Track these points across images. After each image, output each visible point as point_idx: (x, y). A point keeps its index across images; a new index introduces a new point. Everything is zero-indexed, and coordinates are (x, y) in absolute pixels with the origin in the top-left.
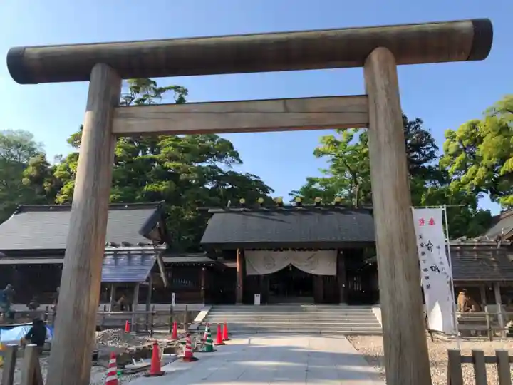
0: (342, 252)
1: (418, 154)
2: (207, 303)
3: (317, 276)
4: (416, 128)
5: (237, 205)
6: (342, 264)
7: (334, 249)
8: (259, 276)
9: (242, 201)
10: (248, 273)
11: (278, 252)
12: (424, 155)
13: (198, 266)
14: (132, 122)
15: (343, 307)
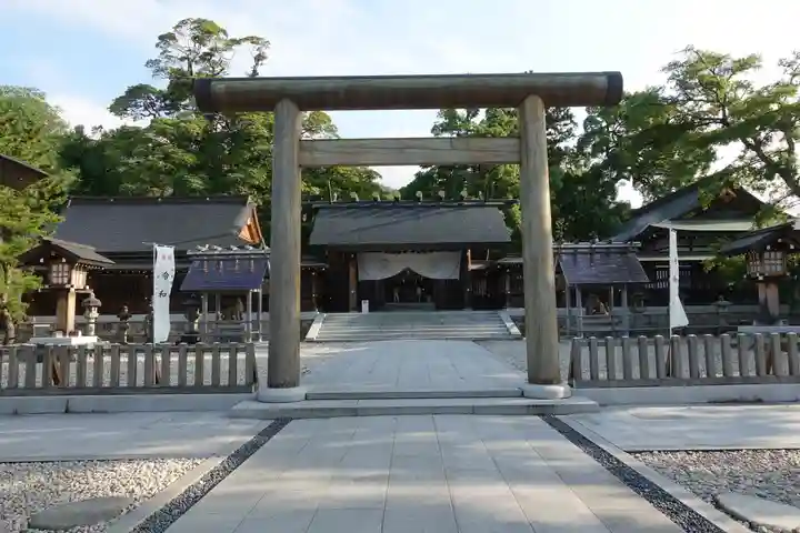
3: (437, 280)
8: (373, 282)
12: (560, 132)
14: (317, 155)
15: (467, 313)
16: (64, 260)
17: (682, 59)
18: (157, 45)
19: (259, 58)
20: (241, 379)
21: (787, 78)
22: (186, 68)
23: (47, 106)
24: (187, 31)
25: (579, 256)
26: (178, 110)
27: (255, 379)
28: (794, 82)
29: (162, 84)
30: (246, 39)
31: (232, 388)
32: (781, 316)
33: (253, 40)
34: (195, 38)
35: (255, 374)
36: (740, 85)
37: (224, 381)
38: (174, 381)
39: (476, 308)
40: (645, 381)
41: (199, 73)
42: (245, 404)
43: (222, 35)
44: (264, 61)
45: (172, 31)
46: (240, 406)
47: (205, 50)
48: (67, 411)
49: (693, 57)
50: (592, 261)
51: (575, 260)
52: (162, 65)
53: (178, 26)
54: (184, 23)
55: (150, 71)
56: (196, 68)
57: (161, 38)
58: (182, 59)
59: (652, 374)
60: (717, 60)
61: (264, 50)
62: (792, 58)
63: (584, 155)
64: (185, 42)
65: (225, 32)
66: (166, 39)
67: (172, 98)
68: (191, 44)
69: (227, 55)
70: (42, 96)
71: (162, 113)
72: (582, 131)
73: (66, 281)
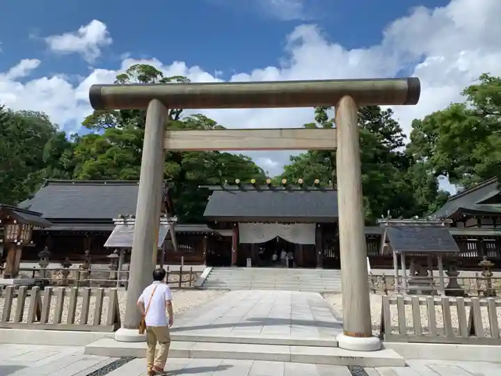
0: (319, 226)
1: (388, 141)
2: (208, 265)
3: (298, 245)
4: (387, 118)
5: (233, 184)
6: (320, 235)
7: (312, 223)
8: (250, 245)
9: (237, 181)
10: (241, 242)
11: (266, 225)
12: (393, 141)
13: (201, 235)
14: (178, 142)
15: (319, 271)
16: (15, 222)
18: (116, 82)
24: (135, 72)
27: (116, 321)
30: (174, 78)
33: (179, 79)
35: (116, 315)
39: (325, 267)
43: (159, 76)
45: (125, 73)
49: (487, 82)
51: (400, 233)
53: (129, 70)
54: (134, 67)
57: (118, 77)
64: (134, 80)
65: (161, 74)
66: (122, 78)
68: (138, 81)
71: (117, 126)
72: (410, 141)
73: (16, 237)
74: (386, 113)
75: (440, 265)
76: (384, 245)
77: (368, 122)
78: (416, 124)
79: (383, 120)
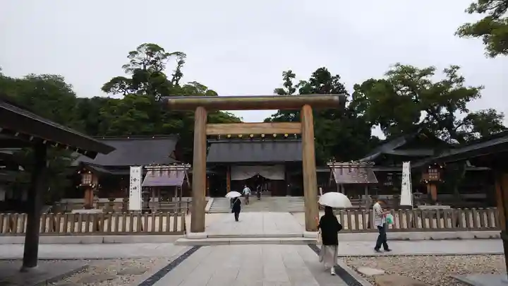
10: (233, 179)
11: (250, 167)
14: (214, 130)
15: (288, 198)
16: (89, 172)
17: (394, 69)
18: (128, 57)
19: (181, 63)
20: (179, 229)
21: (448, 79)
22: (142, 68)
23: (64, 83)
24: (143, 50)
25: (343, 169)
26: (137, 89)
27: (185, 230)
28: (452, 80)
29: (129, 76)
30: (174, 53)
31: (175, 232)
32: (437, 201)
33: (177, 53)
34: (147, 53)
35: (185, 227)
36: (425, 82)
37: (172, 229)
38: (150, 229)
39: (293, 195)
40: (357, 230)
41: (149, 70)
42: (181, 239)
43: (162, 52)
44: (183, 64)
45: (136, 50)
46: (179, 240)
47: (152, 59)
48: (103, 242)
49: (400, 69)
50: (350, 172)
51: (342, 171)
52: (130, 67)
53: (139, 48)
54: (143, 45)
55: (124, 70)
56: (147, 67)
57: (131, 53)
58: (140, 64)
59: (361, 227)
60: (412, 71)
61: (184, 59)
62: (450, 69)
63: (353, 111)
64: (143, 55)
65: (163, 50)
66: (133, 53)
67: (134, 83)
68: (146, 56)
69: (164, 61)
70: (62, 79)
71: (129, 91)
72: (352, 99)
73: (90, 182)
74: (335, 78)
75: (366, 191)
76: (331, 179)
77: (322, 85)
78: (356, 87)
79: (333, 84)
